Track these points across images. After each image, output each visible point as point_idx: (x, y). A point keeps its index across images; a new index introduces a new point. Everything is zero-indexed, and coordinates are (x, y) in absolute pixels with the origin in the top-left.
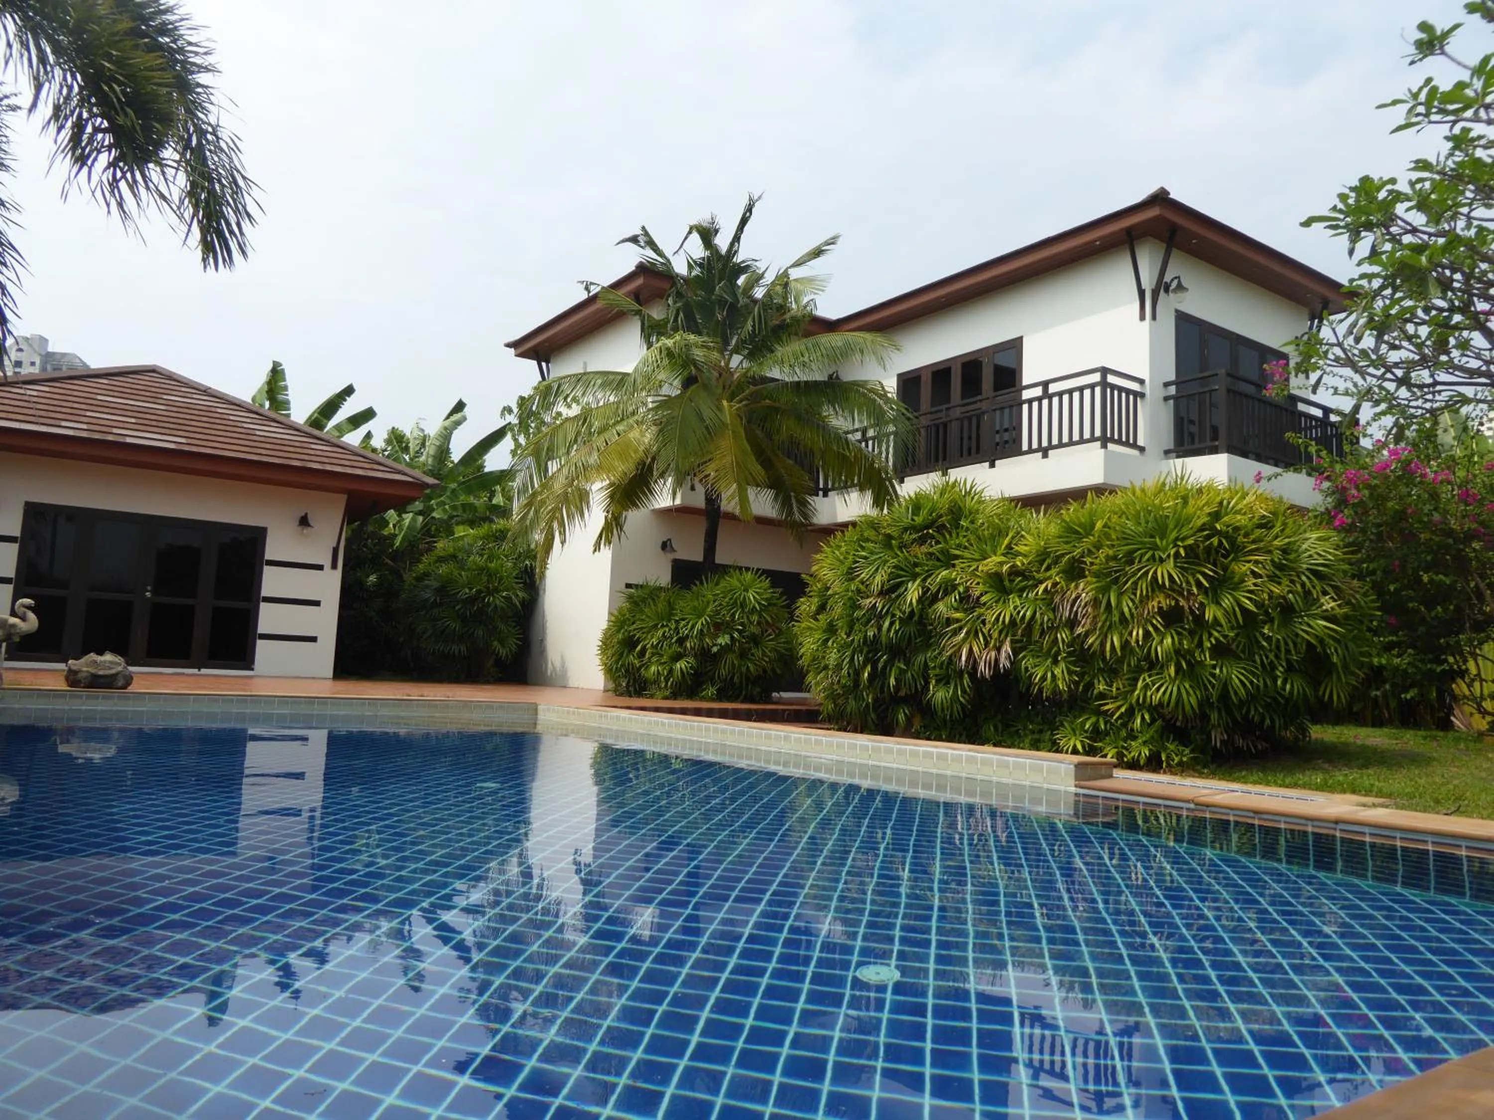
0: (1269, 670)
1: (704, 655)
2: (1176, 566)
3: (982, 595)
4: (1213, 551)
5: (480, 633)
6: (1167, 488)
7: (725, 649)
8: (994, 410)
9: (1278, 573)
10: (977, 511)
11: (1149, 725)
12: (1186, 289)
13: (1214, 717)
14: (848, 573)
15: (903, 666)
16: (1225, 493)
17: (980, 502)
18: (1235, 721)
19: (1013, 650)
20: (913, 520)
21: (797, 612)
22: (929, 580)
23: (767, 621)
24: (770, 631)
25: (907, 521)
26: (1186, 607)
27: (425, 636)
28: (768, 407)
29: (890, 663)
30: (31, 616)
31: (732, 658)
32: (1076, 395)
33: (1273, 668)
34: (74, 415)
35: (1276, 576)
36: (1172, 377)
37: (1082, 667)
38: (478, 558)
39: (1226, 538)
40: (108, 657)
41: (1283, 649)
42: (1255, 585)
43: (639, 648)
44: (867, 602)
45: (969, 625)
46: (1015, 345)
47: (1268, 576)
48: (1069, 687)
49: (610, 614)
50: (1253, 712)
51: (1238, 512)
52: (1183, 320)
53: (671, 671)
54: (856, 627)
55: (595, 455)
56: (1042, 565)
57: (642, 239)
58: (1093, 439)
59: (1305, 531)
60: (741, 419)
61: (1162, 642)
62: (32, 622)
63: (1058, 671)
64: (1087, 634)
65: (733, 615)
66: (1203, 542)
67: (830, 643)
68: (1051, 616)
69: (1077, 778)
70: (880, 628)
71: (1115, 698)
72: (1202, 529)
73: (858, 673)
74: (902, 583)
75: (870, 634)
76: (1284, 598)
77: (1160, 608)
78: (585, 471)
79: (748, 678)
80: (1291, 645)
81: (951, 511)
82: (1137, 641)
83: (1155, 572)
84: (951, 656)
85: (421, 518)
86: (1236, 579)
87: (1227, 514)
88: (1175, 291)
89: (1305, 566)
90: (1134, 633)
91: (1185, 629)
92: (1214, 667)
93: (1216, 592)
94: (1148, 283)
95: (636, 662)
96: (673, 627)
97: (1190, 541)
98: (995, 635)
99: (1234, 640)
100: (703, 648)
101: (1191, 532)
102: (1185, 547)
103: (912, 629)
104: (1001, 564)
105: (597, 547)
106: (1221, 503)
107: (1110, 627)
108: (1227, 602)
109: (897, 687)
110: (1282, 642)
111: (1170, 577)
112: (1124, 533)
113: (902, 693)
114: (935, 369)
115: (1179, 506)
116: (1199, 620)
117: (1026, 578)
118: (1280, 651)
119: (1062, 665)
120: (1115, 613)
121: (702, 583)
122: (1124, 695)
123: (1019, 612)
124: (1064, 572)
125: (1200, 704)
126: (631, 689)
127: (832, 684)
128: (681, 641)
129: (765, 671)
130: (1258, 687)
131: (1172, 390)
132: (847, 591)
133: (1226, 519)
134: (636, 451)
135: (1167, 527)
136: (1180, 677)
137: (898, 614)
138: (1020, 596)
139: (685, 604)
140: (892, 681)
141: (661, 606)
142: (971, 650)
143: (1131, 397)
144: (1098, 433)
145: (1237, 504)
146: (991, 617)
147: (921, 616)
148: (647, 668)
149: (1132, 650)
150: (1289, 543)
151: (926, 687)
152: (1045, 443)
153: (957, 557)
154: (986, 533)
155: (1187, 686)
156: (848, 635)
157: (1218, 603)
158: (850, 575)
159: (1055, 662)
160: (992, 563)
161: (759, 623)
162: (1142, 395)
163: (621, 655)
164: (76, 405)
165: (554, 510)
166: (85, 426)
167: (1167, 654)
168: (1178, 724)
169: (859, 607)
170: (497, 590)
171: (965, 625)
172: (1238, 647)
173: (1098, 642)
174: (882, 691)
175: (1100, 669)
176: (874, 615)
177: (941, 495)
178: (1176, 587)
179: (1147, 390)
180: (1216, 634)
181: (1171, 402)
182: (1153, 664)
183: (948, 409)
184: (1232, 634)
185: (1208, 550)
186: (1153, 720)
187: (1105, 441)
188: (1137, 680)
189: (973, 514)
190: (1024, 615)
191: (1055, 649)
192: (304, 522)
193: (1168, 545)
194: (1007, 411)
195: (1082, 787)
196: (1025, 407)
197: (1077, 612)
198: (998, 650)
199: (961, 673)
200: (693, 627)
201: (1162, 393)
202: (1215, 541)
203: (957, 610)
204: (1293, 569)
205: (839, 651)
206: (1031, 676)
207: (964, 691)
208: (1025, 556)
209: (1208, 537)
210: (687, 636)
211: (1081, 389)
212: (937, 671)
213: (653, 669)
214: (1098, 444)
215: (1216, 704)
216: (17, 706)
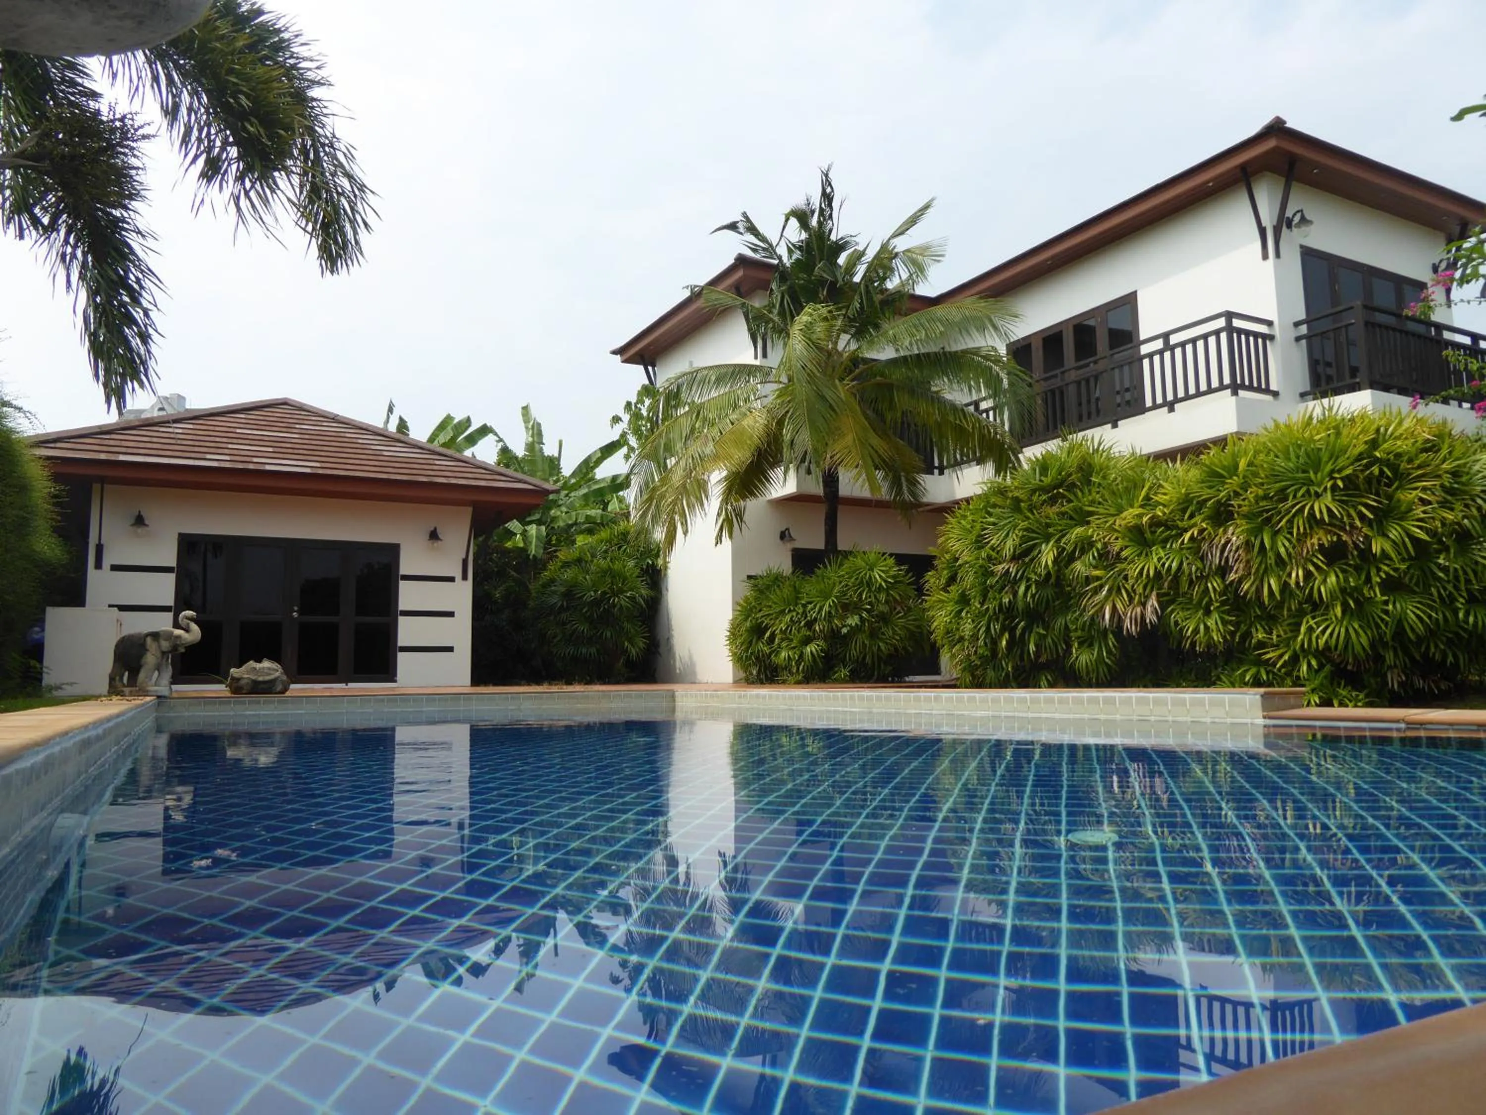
0: (1448, 602)
1: (834, 637)
2: (1334, 500)
3: (1122, 550)
4: (1374, 481)
5: (609, 634)
6: (1315, 421)
7: (855, 630)
8: (1113, 369)
9: (1449, 498)
10: (1108, 467)
11: (1317, 671)
12: (1310, 222)
13: (1390, 657)
14: (977, 541)
15: (1042, 631)
16: (1381, 419)
17: (1109, 458)
18: (1413, 659)
19: (1159, 602)
20: (1041, 481)
21: (927, 586)
22: (1063, 540)
23: (895, 600)
24: (899, 608)
25: (1036, 481)
26: (1350, 542)
27: (555, 640)
28: (879, 385)
29: (1028, 629)
30: (194, 627)
31: (863, 638)
32: (1200, 344)
33: (1453, 600)
34: (218, 449)
35: (1447, 501)
36: (1303, 316)
37: (1237, 616)
38: (602, 562)
39: (1388, 466)
40: (266, 664)
41: (1462, 579)
42: (1424, 512)
43: (768, 634)
44: (1000, 568)
45: (1110, 582)
46: (1129, 302)
47: (1438, 502)
48: (1224, 638)
49: (735, 603)
50: (1433, 650)
51: (1398, 438)
52: (1309, 255)
53: (801, 656)
54: (990, 595)
55: (711, 444)
56: (1185, 513)
57: (741, 226)
58: (1222, 387)
59: (1474, 453)
60: (855, 396)
61: (1325, 581)
62: (194, 634)
63: (1211, 623)
64: (1240, 581)
65: (861, 594)
66: (1362, 471)
67: (963, 614)
68: (1200, 565)
69: (1265, 708)
70: (1015, 594)
71: (1277, 646)
72: (1359, 458)
73: (995, 642)
74: (1034, 546)
75: (1006, 600)
76: (1458, 524)
77: (1321, 546)
78: (702, 462)
79: (879, 658)
80: (1472, 576)
81: (1080, 468)
82: (1297, 583)
83: (1312, 508)
84: (1093, 615)
85: (543, 528)
86: (1403, 508)
87: (1385, 441)
88: (1298, 225)
89: (1479, 488)
90: (1294, 575)
91: (1350, 565)
92: (1386, 603)
93: (1382, 523)
94: (1268, 222)
95: (766, 649)
96: (800, 611)
97: (1349, 471)
98: (1140, 590)
99: (1405, 573)
100: (832, 629)
101: (1349, 461)
102: (1342, 479)
103: (1049, 592)
104: (1140, 516)
105: (719, 540)
106: (1378, 431)
107: (1266, 570)
108: (1394, 534)
109: (1038, 653)
110: (1461, 572)
111: (1329, 510)
112: (1273, 470)
113: (1043, 659)
114: (1046, 334)
115: (1332, 438)
116: (1366, 554)
117: (1168, 528)
118: (1459, 581)
119: (1215, 616)
120: (1270, 554)
121: (826, 567)
122: (1287, 642)
123: (1163, 565)
124: (1209, 518)
125: (1373, 645)
126: (763, 676)
127: (969, 655)
128: (810, 625)
129: (896, 649)
130: (1437, 620)
131: (1304, 329)
132: (977, 559)
133: (1385, 446)
134: (751, 438)
135: (1320, 460)
136: (1347, 617)
137: (1034, 577)
138: (1164, 548)
139: (810, 587)
140: (1032, 647)
141: (787, 591)
142: (1114, 609)
143: (1260, 341)
144: (1227, 380)
145: (1395, 430)
146: (1133, 572)
147: (1058, 577)
148: (778, 654)
149: (1292, 594)
150: (1459, 466)
151: (1068, 651)
152: (1170, 397)
153: (1091, 514)
154: (1120, 486)
155: (1356, 626)
156: (982, 604)
157: (1385, 536)
158: (980, 542)
159: (1208, 613)
160: (1130, 515)
161: (887, 602)
162: (1272, 338)
163: (750, 643)
164: (218, 439)
165: (674, 503)
166: (228, 458)
167: (1332, 594)
168: (1349, 667)
169: (992, 574)
170: (621, 591)
171: (1106, 583)
172: (1411, 579)
173: (1254, 588)
174: (1022, 659)
175: (1257, 617)
176: (1008, 582)
177: (1069, 453)
178: (1335, 521)
179: (1277, 331)
180: (1386, 568)
181: (1304, 342)
182: (1316, 605)
183: (1063, 373)
184: (1403, 567)
185: (1369, 480)
186: (1321, 666)
187: (1235, 388)
188: (1299, 625)
189: (1104, 470)
190: (1170, 566)
191: (1206, 599)
192: (434, 536)
193: (1323, 479)
194: (1126, 369)
195: (1270, 718)
196: (1146, 362)
197: (1227, 559)
198: (1144, 605)
199: (1105, 633)
200: (821, 609)
201: (1293, 333)
202: (1375, 470)
203: (1096, 567)
204: (1465, 492)
205: (973, 621)
206: (1181, 630)
207: (1109, 652)
208: (1164, 506)
209: (1368, 466)
210: (815, 619)
211: (1205, 337)
212: (1079, 633)
213: (783, 654)
214: (1229, 391)
215: (1390, 643)
216: (186, 714)
